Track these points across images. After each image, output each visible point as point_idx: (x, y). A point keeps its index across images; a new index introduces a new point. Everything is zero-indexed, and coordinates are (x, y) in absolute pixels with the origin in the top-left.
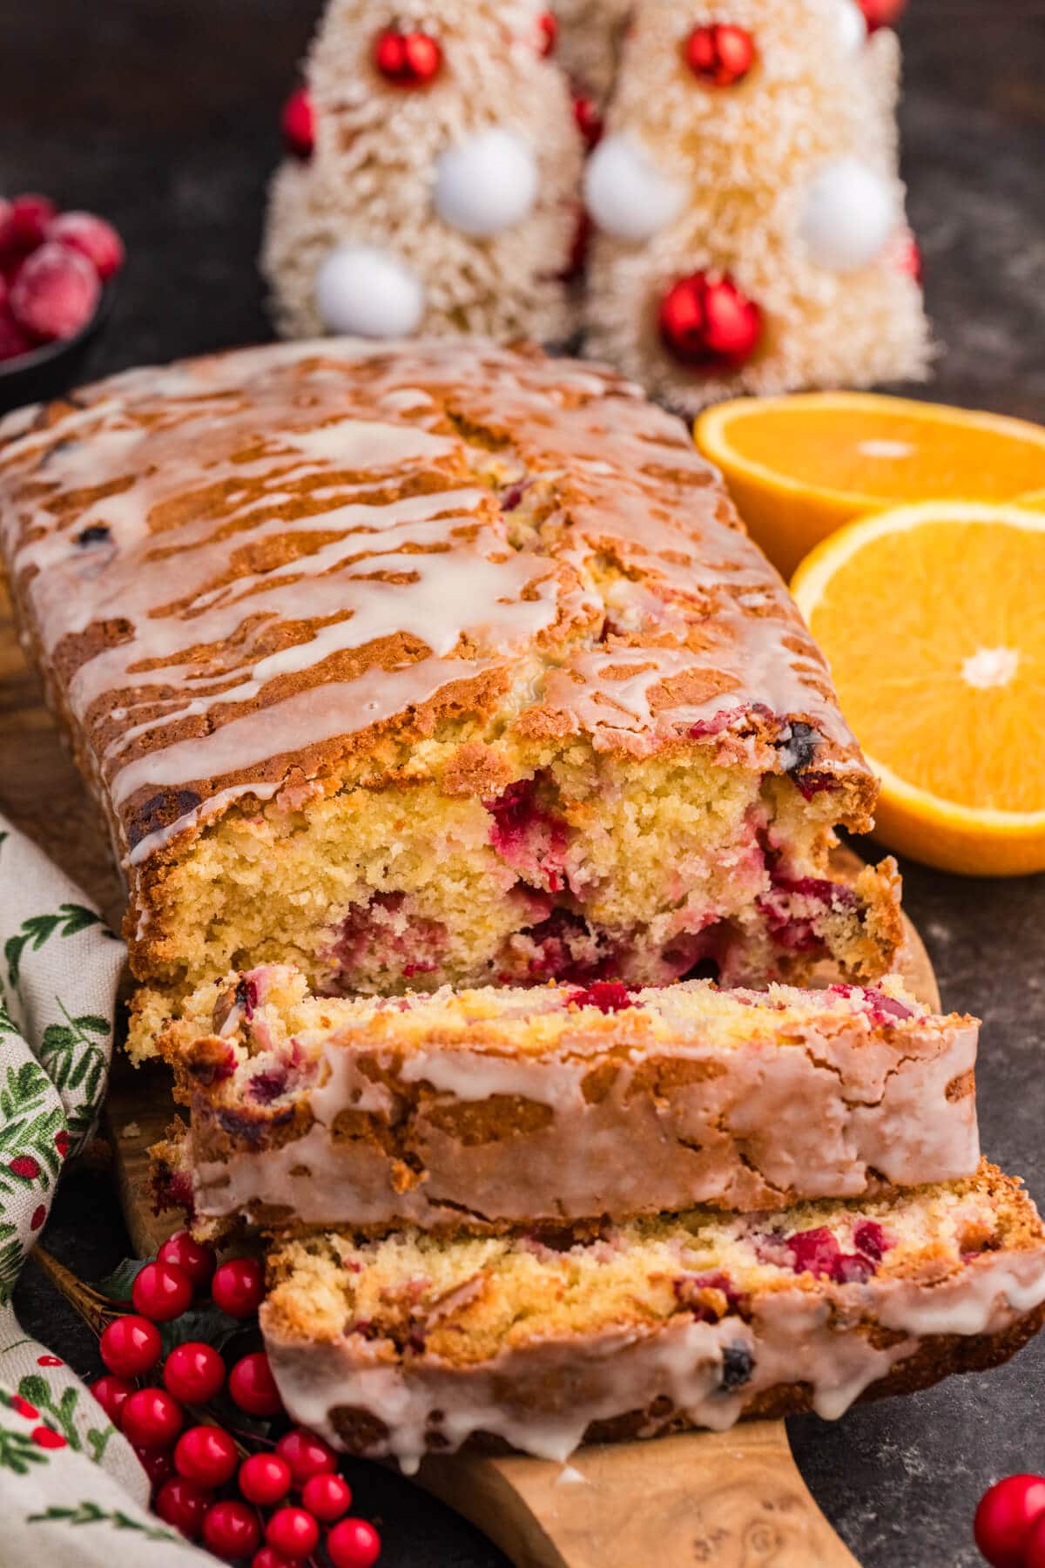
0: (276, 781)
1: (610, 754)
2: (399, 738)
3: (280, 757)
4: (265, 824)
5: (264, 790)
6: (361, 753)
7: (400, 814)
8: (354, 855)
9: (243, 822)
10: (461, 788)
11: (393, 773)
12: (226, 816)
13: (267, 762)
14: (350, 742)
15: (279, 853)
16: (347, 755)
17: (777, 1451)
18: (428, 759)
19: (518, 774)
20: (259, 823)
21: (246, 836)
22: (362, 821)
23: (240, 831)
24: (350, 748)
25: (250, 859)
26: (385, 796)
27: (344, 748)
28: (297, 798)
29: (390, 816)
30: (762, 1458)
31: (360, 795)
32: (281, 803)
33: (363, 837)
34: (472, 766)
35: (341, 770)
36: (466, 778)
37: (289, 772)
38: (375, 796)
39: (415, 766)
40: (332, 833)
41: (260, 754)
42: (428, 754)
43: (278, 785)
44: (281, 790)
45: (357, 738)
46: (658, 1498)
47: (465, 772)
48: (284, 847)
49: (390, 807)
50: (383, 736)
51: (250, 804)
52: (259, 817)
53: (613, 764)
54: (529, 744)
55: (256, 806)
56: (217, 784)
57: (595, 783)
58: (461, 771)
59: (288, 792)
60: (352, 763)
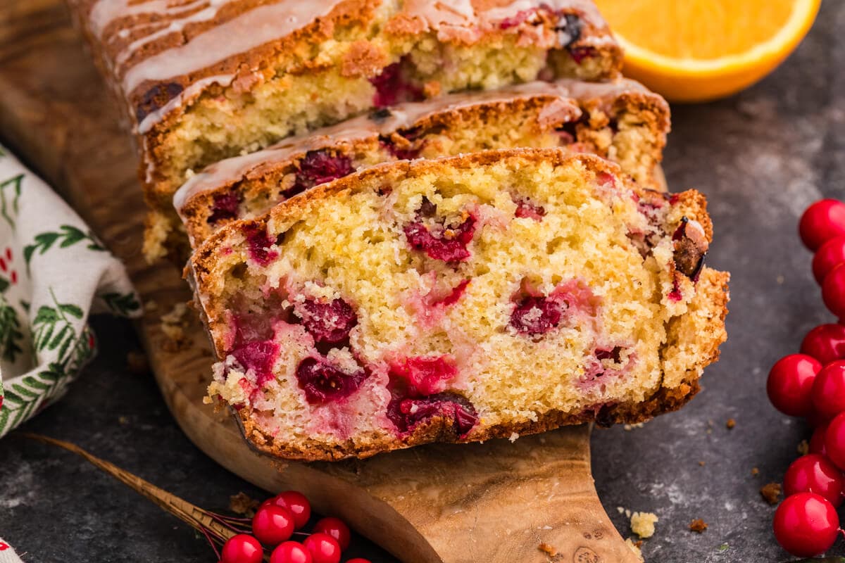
0: (232, 73)
1: (448, 43)
2: (310, 40)
3: (233, 57)
4: (227, 102)
5: (224, 80)
6: (286, 51)
7: (314, 89)
8: (285, 117)
9: (212, 101)
10: (354, 71)
11: (308, 63)
12: (200, 98)
13: (225, 61)
14: (278, 45)
15: (236, 120)
16: (277, 53)
17: (590, 498)
18: (331, 53)
19: (389, 59)
20: (222, 101)
21: (214, 110)
22: (290, 96)
23: (211, 106)
24: (279, 49)
25: (218, 125)
26: (304, 79)
27: (275, 49)
28: (246, 84)
29: (308, 91)
30: (580, 503)
31: (287, 79)
32: (236, 88)
33: (291, 105)
34: (360, 56)
35: (274, 64)
36: (357, 64)
37: (240, 67)
38: (297, 78)
39: (323, 59)
40: (270, 104)
41: (220, 55)
42: (331, 50)
43: (233, 76)
44: (236, 79)
45: (283, 41)
46: (515, 534)
47: (356, 61)
48: (240, 116)
49: (308, 85)
50: (300, 39)
51: (216, 90)
52: (222, 97)
53: (451, 49)
54: (396, 40)
55: (220, 90)
56: (193, 77)
57: (439, 62)
58: (354, 60)
59: (241, 80)
60: (281, 59)
